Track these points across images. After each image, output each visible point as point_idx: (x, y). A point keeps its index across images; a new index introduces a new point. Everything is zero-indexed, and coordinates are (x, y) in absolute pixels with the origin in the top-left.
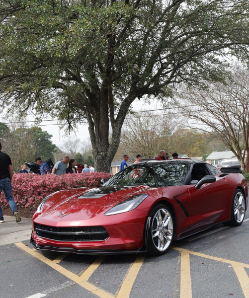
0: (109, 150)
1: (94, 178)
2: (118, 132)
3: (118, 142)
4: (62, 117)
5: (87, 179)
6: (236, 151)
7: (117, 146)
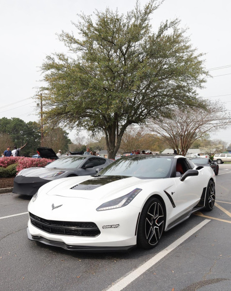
0: (115, 149)
3: (119, 145)
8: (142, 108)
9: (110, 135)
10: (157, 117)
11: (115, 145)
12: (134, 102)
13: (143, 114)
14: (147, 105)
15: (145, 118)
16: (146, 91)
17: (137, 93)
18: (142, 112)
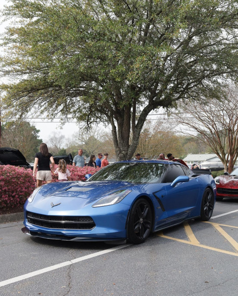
2: (137, 136)
4: (81, 119)
6: (221, 155)
7: (136, 147)
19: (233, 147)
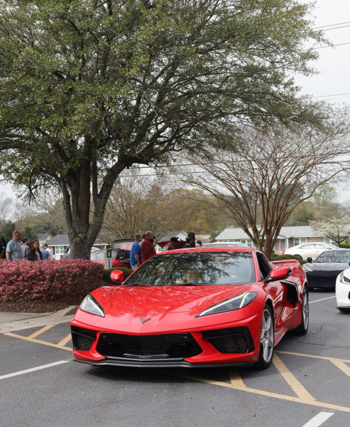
0: (90, 231)
1: (77, 266)
2: (101, 210)
3: (101, 222)
4: (19, 181)
5: (69, 267)
7: (100, 227)
8: (157, 125)
9: (76, 194)
10: (199, 146)
11: (91, 219)
12: (136, 109)
13: (162, 140)
14: (172, 117)
15: (166, 150)
16: (167, 80)
17: (145, 86)
18: (158, 134)
19: (269, 220)
